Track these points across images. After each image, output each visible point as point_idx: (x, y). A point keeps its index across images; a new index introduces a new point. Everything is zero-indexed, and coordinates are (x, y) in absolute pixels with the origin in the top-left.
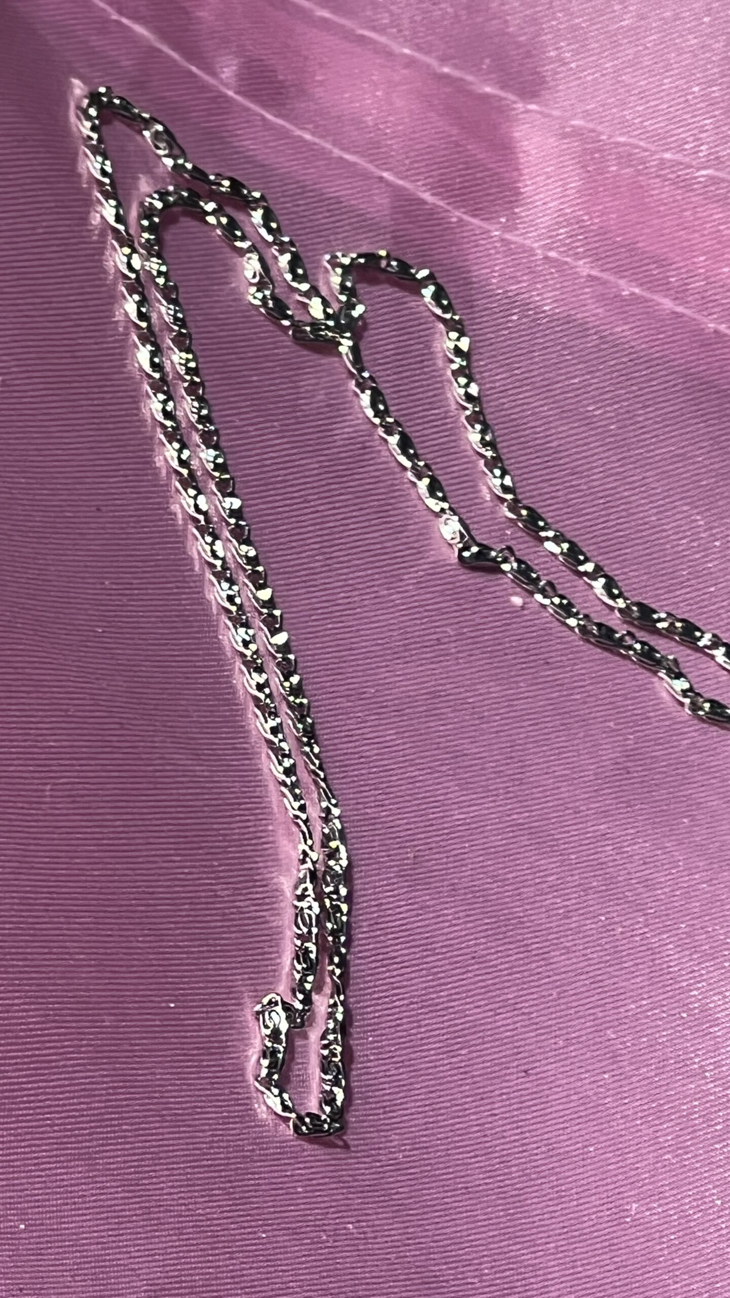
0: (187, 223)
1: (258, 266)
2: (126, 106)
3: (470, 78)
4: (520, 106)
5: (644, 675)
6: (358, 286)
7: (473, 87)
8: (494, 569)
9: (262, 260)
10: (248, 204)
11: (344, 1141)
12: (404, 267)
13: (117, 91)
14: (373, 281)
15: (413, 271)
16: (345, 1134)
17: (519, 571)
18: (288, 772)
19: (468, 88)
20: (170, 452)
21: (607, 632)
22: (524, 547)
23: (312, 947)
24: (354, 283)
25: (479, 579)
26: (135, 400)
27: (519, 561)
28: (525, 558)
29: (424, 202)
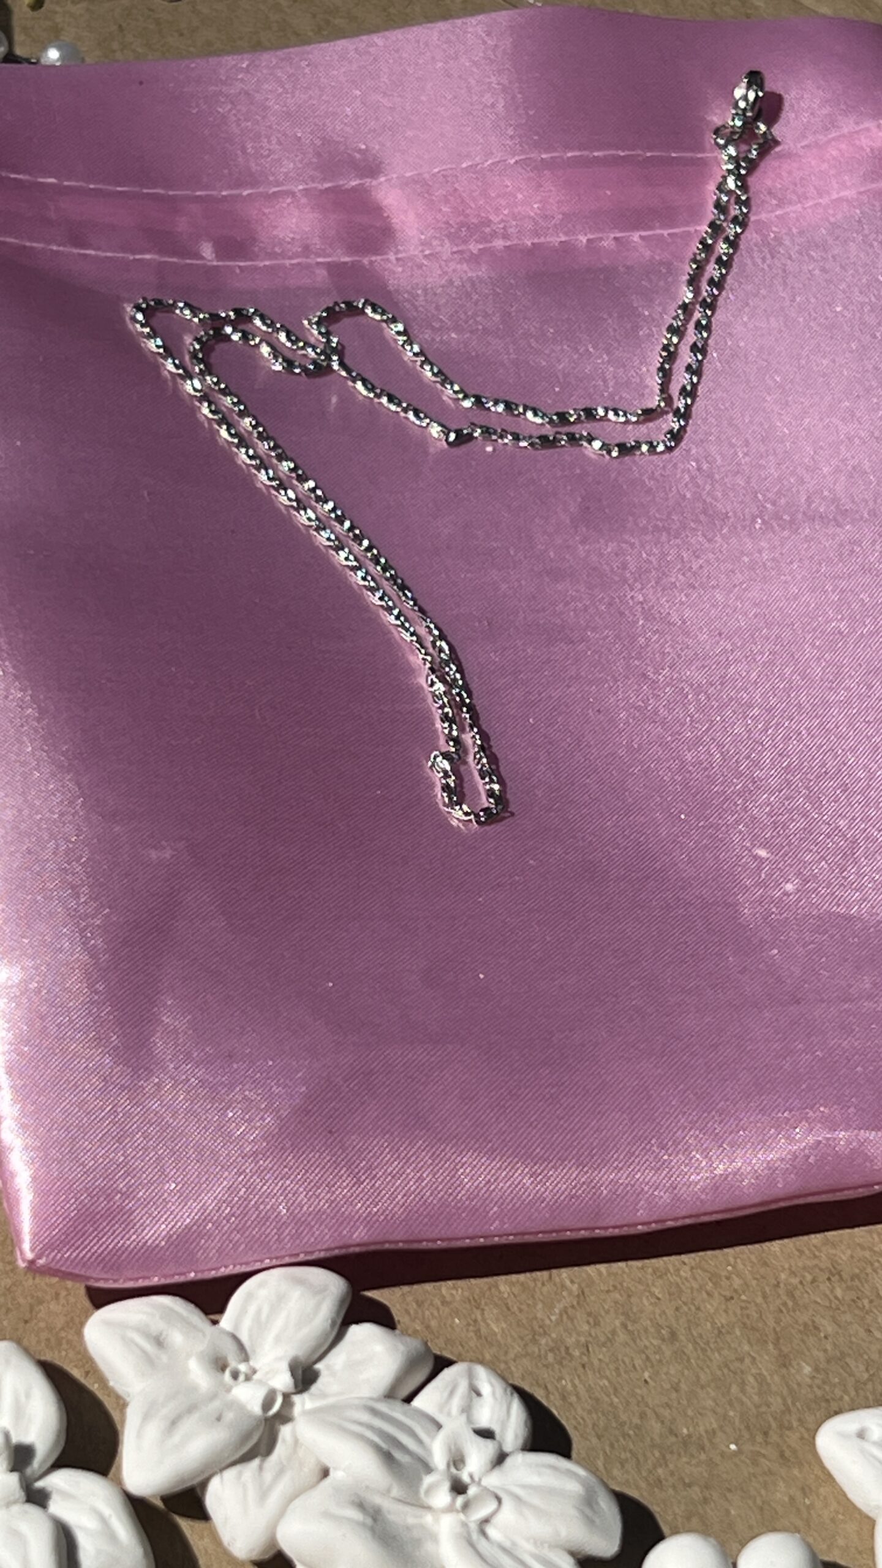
0: (221, 346)
1: (269, 349)
2: (159, 302)
3: (341, 183)
4: (374, 183)
5: (575, 450)
6: (330, 328)
7: (346, 186)
8: (470, 437)
9: (269, 344)
10: (249, 319)
11: (510, 812)
12: (349, 304)
13: (149, 298)
14: (337, 321)
15: (355, 304)
16: (508, 807)
17: (482, 432)
18: (397, 618)
19: (343, 188)
20: (262, 476)
21: (544, 439)
22: (480, 418)
23: (447, 710)
24: (326, 328)
25: (464, 449)
26: (231, 458)
27: (481, 427)
28: (483, 424)
29: (346, 263)
